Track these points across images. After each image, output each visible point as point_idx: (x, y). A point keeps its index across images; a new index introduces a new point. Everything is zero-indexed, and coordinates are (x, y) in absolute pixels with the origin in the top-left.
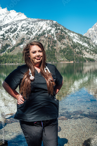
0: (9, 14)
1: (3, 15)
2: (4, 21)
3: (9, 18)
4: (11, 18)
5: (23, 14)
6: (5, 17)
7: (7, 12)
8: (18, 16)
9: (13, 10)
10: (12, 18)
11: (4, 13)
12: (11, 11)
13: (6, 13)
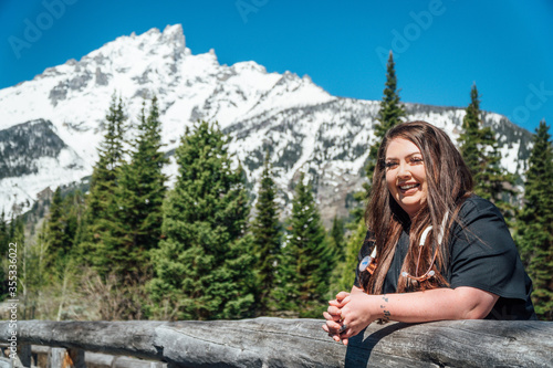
0: (232, 80)
1: (199, 85)
2: (212, 112)
3: (236, 98)
4: (245, 99)
5: (307, 80)
6: (216, 92)
7: (215, 72)
8: (280, 89)
9: (252, 63)
10: (252, 100)
11: (203, 76)
12: (238, 66)
13: (212, 75)
